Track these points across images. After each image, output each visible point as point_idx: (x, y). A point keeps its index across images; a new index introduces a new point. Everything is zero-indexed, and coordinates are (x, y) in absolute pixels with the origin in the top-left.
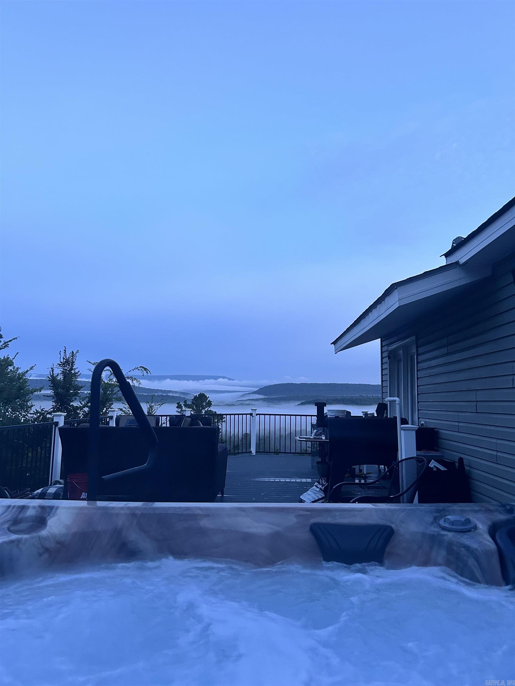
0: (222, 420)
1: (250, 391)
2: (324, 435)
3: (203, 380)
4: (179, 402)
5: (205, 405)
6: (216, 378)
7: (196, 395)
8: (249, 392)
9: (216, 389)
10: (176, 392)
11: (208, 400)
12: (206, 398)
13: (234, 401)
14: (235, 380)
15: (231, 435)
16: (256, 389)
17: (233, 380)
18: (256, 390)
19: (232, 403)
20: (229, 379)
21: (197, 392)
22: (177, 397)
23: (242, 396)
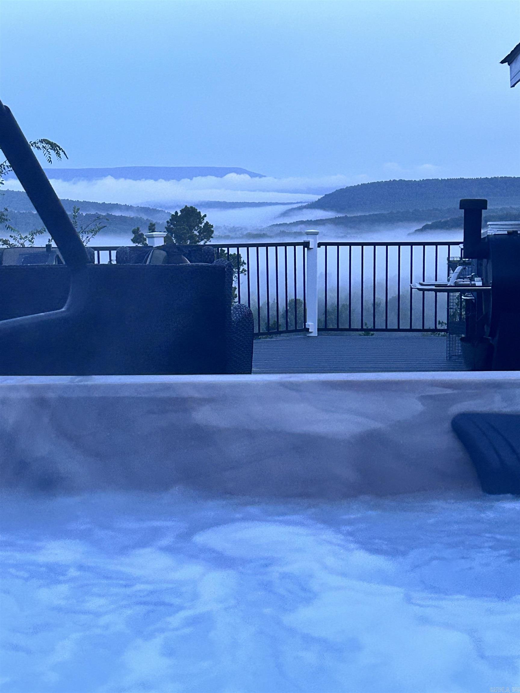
0: (239, 269)
1: (301, 202)
2: (480, 278)
3: (191, 179)
4: (138, 229)
5: (198, 234)
6: (220, 172)
7: (176, 213)
8: (300, 205)
9: (221, 200)
10: (128, 208)
11: (205, 221)
12: (199, 218)
13: (265, 226)
14: (265, 176)
15: (260, 305)
16: (316, 198)
17: (261, 176)
18: (317, 200)
19: (261, 230)
20: (253, 175)
21: (178, 206)
22: (132, 219)
23: (285, 214)
